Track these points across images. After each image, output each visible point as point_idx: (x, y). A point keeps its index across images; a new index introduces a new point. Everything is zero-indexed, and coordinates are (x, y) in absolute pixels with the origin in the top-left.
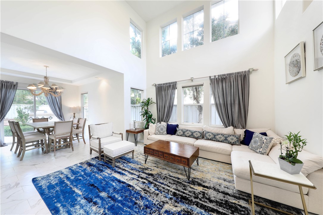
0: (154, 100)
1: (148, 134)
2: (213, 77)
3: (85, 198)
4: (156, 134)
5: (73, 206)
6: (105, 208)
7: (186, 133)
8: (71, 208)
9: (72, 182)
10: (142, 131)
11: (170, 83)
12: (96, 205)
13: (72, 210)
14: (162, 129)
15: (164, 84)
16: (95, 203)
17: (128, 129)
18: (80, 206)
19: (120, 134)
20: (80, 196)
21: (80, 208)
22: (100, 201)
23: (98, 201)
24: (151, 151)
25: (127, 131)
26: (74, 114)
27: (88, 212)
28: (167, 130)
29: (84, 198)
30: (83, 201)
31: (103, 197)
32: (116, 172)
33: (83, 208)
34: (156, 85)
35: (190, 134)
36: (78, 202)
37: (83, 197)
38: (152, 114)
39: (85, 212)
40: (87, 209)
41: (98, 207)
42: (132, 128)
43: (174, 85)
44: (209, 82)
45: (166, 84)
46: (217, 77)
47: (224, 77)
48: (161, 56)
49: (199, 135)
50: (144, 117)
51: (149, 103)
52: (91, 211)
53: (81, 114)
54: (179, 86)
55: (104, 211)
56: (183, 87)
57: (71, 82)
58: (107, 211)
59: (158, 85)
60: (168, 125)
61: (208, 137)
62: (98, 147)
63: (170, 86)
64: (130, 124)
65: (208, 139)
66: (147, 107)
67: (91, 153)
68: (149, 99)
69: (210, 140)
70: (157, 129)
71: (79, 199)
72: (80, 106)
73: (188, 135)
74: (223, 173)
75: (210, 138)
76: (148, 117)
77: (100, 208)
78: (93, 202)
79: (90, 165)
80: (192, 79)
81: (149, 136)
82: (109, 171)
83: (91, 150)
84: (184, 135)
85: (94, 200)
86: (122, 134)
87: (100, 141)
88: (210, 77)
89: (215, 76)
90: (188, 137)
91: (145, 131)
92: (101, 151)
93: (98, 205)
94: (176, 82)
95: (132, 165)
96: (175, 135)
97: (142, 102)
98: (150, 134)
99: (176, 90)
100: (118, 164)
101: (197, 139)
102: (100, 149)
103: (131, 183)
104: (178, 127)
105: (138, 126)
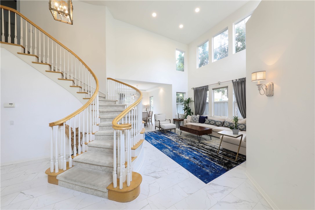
0: (193, 99)
1: (186, 122)
2: (235, 81)
7: (211, 122)
9: (150, 135)
10: (183, 120)
11: (203, 87)
15: (199, 88)
17: (175, 118)
19: (169, 120)
25: (174, 119)
26: (146, 109)
28: (199, 120)
32: (166, 135)
34: (194, 88)
35: (214, 122)
38: (191, 109)
42: (177, 118)
43: (206, 88)
44: (232, 84)
45: (201, 87)
46: (238, 80)
47: (243, 80)
48: (198, 67)
49: (220, 123)
50: (185, 111)
51: (189, 101)
53: (150, 109)
54: (210, 88)
56: (213, 89)
57: (145, 90)
59: (196, 88)
60: (200, 117)
61: (225, 125)
62: (159, 125)
63: (203, 89)
64: (176, 116)
65: (225, 127)
66: (188, 104)
67: (155, 129)
68: (189, 99)
69: (227, 127)
70: (192, 119)
72: (149, 104)
73: (212, 123)
76: (188, 111)
79: (155, 132)
80: (219, 83)
82: (163, 135)
83: (156, 127)
84: (209, 123)
86: (170, 120)
87: (159, 122)
88: (233, 81)
89: (236, 80)
90: (212, 125)
91: (185, 120)
92: (160, 127)
94: (208, 86)
95: (174, 135)
96: (204, 123)
97: (185, 101)
98: (188, 122)
99: (208, 91)
100: (167, 134)
101: (218, 126)
102: (160, 126)
103: (172, 139)
104: (207, 118)
105: (181, 117)
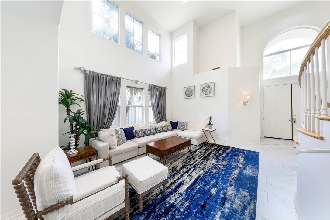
3: (223, 205)
4: (120, 144)
5: (236, 211)
6: (226, 186)
8: (239, 212)
12: (226, 193)
13: (240, 210)
14: (124, 136)
16: (225, 194)
18: (233, 204)
20: (222, 212)
21: (235, 203)
22: (222, 191)
23: (222, 193)
24: (169, 150)
27: (235, 196)
29: (225, 206)
30: (227, 205)
31: (216, 191)
33: (234, 201)
36: (230, 209)
37: (223, 208)
39: (235, 198)
40: (233, 197)
41: (227, 191)
43: (118, 81)
52: (233, 194)
54: (123, 84)
55: (229, 186)
56: (126, 86)
58: (228, 185)
69: (162, 132)
71: (227, 210)
77: (227, 190)
78: (225, 196)
85: (222, 196)
88: (149, 84)
90: (148, 135)
93: (226, 192)
94: (120, 79)
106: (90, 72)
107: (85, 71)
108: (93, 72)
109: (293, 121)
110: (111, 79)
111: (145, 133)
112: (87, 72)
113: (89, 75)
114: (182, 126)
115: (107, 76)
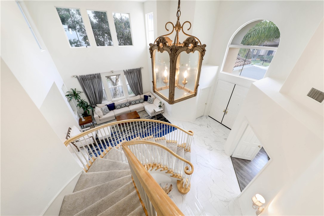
4: (104, 115)
14: (107, 110)
74: (145, 115)
75: (134, 104)
81: (100, 118)
106: (80, 76)
107: (77, 77)
108: (82, 76)
109: (225, 112)
110: (93, 76)
111: (121, 106)
112: (79, 77)
113: (80, 78)
114: (149, 100)
115: (90, 75)
